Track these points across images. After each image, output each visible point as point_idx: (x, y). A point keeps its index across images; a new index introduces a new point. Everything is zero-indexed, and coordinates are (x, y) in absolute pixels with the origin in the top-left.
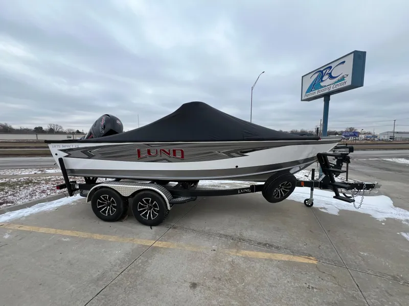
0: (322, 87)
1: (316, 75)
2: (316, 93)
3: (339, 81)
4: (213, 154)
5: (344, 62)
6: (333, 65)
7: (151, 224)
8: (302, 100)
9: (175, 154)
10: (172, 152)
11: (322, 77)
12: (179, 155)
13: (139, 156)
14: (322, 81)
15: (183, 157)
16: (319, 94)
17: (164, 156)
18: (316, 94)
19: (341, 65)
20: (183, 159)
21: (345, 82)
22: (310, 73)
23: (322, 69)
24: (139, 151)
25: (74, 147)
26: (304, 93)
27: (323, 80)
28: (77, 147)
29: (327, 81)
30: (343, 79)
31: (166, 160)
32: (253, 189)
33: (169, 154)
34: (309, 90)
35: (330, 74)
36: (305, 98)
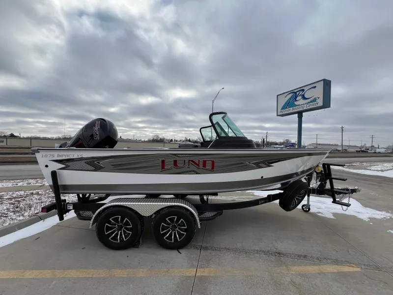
0: (296, 105)
1: (291, 95)
2: (291, 110)
3: (311, 102)
4: (242, 165)
5: (315, 87)
6: (306, 89)
7: (178, 246)
8: (277, 115)
9: (204, 166)
10: (201, 163)
11: (296, 97)
12: (209, 166)
13: (163, 167)
14: (296, 101)
15: (213, 168)
16: (294, 111)
17: (193, 167)
18: (291, 111)
19: (313, 89)
20: (213, 170)
21: (317, 103)
22: (284, 93)
23: (295, 91)
24: (163, 162)
25: (75, 157)
26: (279, 110)
27: (297, 99)
28: (80, 157)
29: (300, 101)
31: (194, 171)
32: (270, 198)
33: (198, 165)
34: (284, 108)
35: (303, 95)
36: (281, 114)
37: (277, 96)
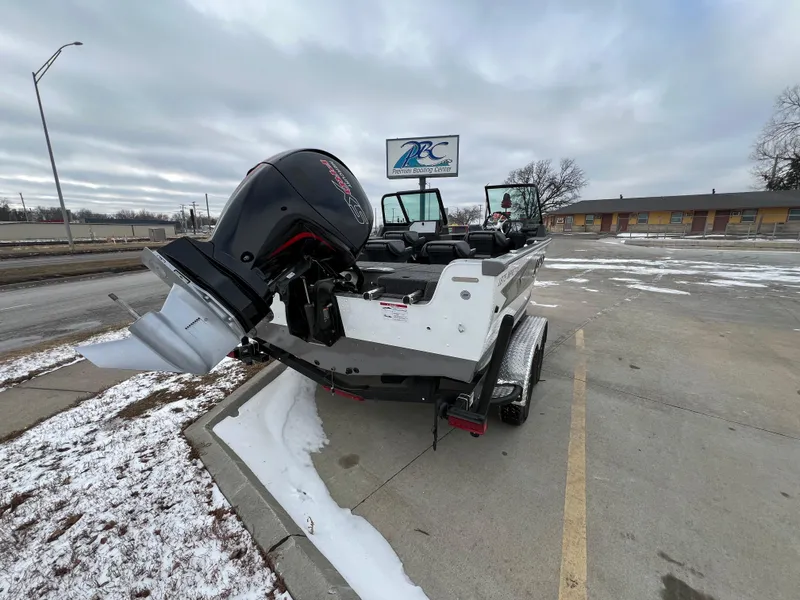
0: (419, 165)
1: (411, 146)
2: (412, 171)
3: (441, 164)
5: (447, 143)
6: (435, 142)
8: (386, 176)
11: (419, 152)
14: (419, 157)
16: (416, 173)
18: (412, 173)
19: (444, 146)
21: (450, 169)
23: (419, 141)
26: (391, 168)
27: (421, 156)
29: (425, 160)
30: (446, 163)
34: (399, 165)
35: (430, 152)
36: (394, 174)
37: (387, 140)
